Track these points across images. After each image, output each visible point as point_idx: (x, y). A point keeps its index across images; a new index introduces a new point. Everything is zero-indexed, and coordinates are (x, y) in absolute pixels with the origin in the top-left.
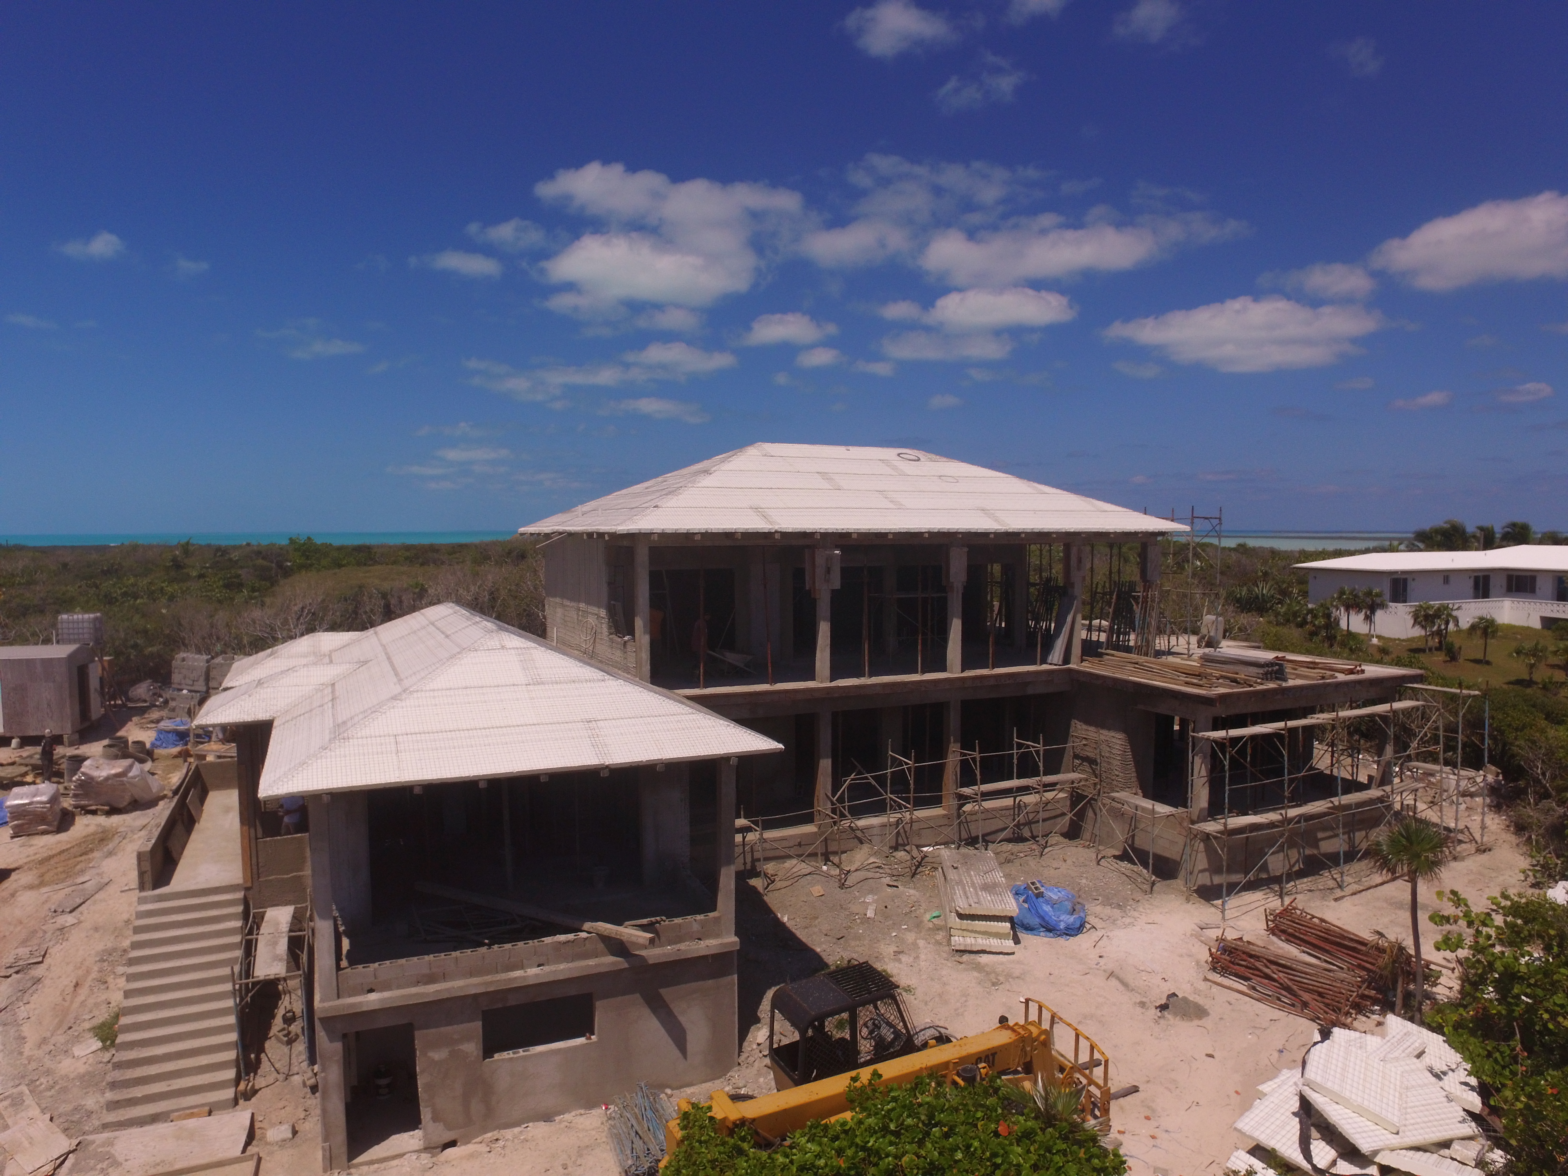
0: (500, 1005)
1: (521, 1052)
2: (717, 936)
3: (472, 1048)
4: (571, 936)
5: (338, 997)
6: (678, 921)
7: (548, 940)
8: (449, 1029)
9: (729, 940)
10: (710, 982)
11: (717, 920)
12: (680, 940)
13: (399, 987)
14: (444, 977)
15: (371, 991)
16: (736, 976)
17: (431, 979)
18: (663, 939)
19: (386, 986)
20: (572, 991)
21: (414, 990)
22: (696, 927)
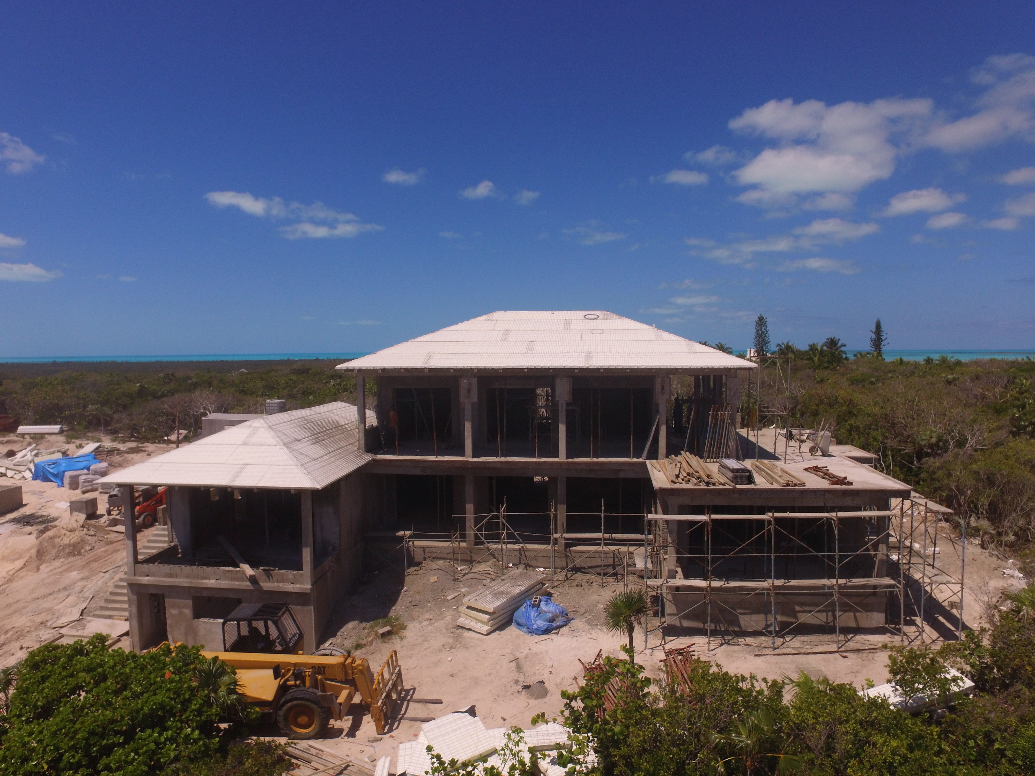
0: (200, 595)
1: (211, 620)
2: (302, 584)
3: (188, 612)
4: (231, 569)
5: (135, 575)
6: (283, 571)
7: (221, 568)
8: (179, 600)
9: (306, 586)
10: (299, 607)
11: (302, 575)
12: (282, 581)
13: (158, 576)
14: (176, 576)
15: (148, 576)
16: (312, 607)
17: (171, 576)
18: (274, 579)
19: (153, 575)
20: (232, 596)
21: (163, 579)
22: (291, 576)
